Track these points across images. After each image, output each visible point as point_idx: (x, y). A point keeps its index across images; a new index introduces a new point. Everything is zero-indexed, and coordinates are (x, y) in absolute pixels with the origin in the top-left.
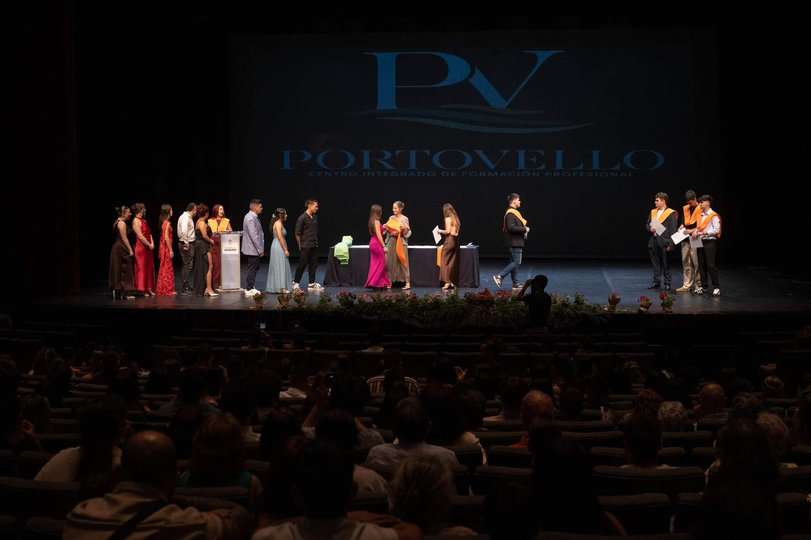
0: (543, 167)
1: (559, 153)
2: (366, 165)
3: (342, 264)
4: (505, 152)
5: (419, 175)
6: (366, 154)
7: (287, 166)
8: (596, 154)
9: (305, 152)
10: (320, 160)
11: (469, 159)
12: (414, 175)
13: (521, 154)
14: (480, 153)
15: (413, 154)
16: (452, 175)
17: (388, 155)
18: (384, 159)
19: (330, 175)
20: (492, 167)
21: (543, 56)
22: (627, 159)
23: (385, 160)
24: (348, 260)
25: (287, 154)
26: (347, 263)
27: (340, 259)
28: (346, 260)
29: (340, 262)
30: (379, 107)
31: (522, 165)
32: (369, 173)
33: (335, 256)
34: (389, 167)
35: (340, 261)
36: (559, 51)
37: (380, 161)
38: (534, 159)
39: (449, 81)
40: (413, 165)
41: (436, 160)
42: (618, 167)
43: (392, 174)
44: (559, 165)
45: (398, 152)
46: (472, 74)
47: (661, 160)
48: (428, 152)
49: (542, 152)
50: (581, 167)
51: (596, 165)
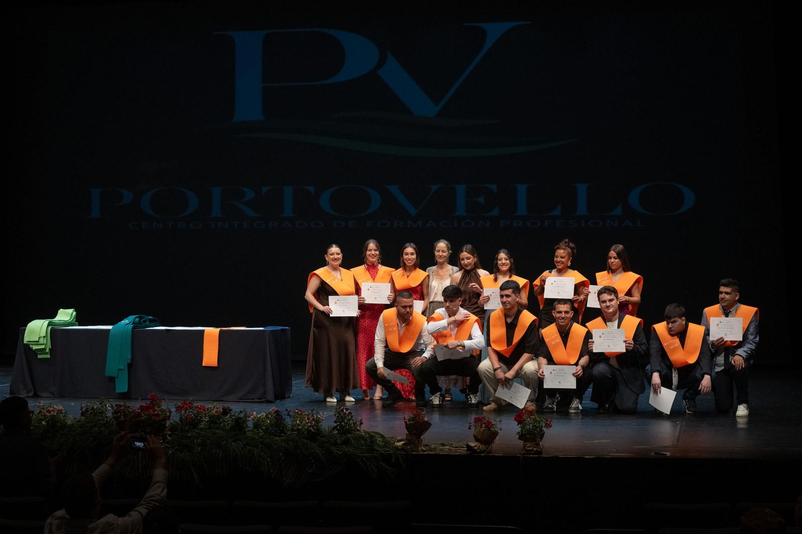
0: (495, 212)
1: (522, 189)
2: (216, 211)
3: (39, 356)
4: (435, 187)
5: (297, 226)
6: (216, 192)
7: (96, 212)
8: (582, 189)
9: (123, 191)
10: (145, 202)
11: (376, 200)
12: (289, 225)
13: (461, 190)
14: (394, 189)
15: (288, 191)
16: (350, 225)
18: (245, 200)
19: (161, 227)
20: (413, 211)
21: (495, 31)
22: (634, 198)
23: (245, 203)
24: (47, 350)
25: (96, 194)
26: (49, 356)
27: (34, 348)
28: (44, 349)
29: (37, 354)
30: (236, 119)
31: (461, 209)
32: (220, 223)
33: (25, 342)
34: (251, 214)
35: (36, 352)
36: (523, 23)
37: (238, 204)
38: (481, 199)
39: (347, 73)
40: (288, 210)
41: (324, 201)
42: (618, 211)
43: (255, 225)
44: (522, 209)
45: (265, 189)
46: (382, 62)
47: (689, 198)
48: (311, 189)
49: (494, 187)
50: (557, 212)
51: (582, 208)
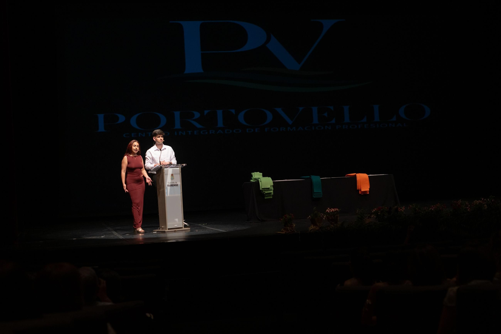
0: (333, 121)
1: (346, 109)
2: (178, 125)
4: (301, 109)
5: (226, 132)
6: (177, 114)
7: (101, 128)
8: (376, 108)
9: (119, 116)
10: (133, 121)
11: (270, 117)
12: (221, 132)
13: (315, 110)
14: (279, 110)
15: (220, 113)
16: (256, 131)
17: (197, 115)
18: (194, 118)
19: (144, 136)
20: (290, 122)
21: (327, 24)
22: (402, 112)
23: (194, 120)
25: (101, 117)
28: (270, 193)
29: (264, 197)
30: (186, 72)
31: (316, 121)
32: (180, 132)
34: (198, 126)
36: (341, 20)
37: (190, 121)
38: (326, 114)
39: (248, 46)
40: (220, 124)
41: (241, 117)
42: (395, 119)
43: (202, 132)
44: (347, 119)
45: (206, 112)
46: (268, 40)
47: (428, 111)
48: (233, 111)
49: (332, 108)
50: (365, 120)
51: (377, 118)
